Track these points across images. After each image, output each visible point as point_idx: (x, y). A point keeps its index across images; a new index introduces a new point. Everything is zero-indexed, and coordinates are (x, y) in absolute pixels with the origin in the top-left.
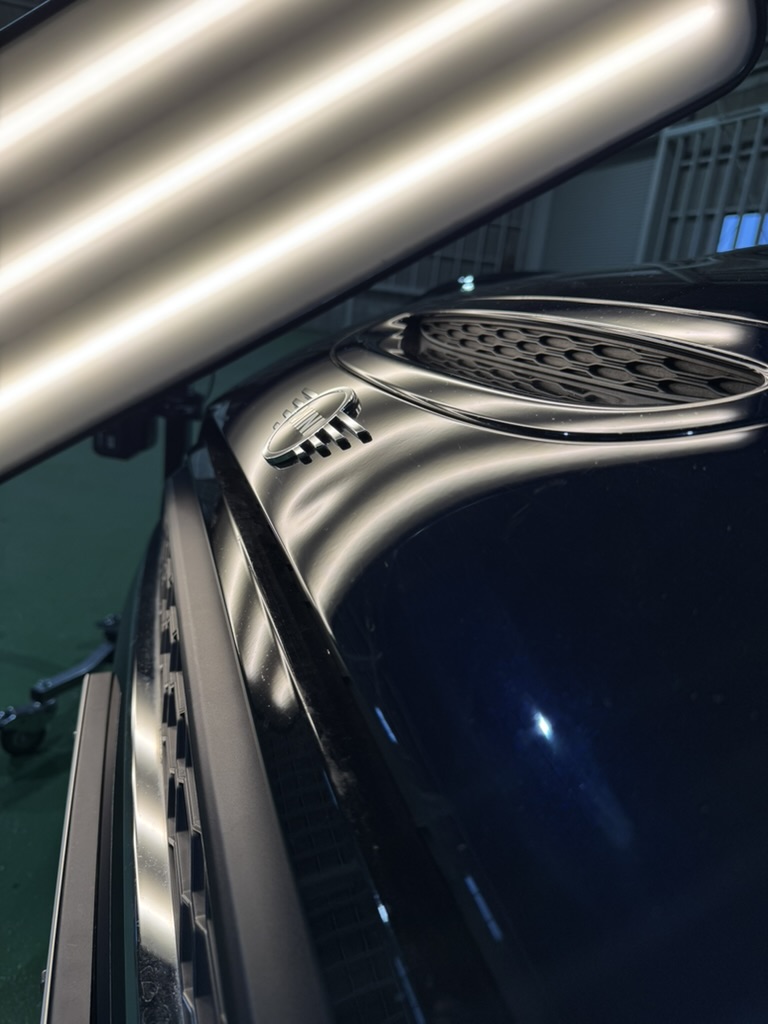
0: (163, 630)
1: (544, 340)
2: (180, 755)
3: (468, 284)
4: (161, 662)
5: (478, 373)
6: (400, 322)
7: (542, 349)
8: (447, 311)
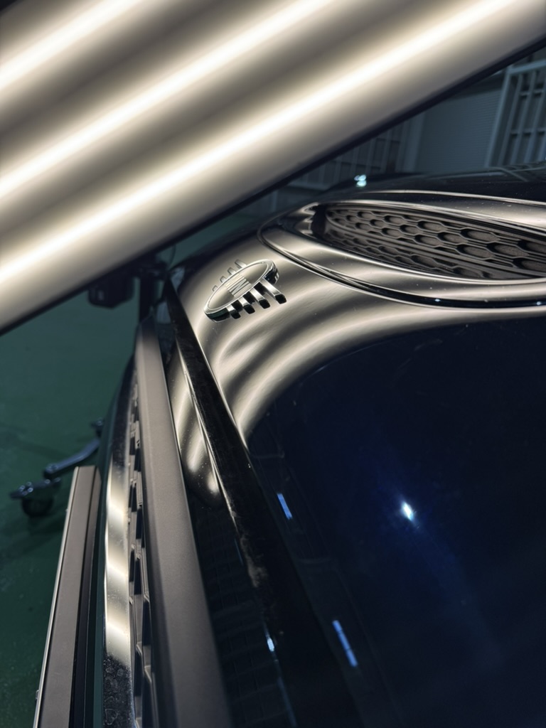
0: (131, 437)
1: (422, 225)
2: (138, 536)
3: (362, 181)
5: (369, 249)
6: (310, 209)
7: (420, 231)
8: (347, 202)
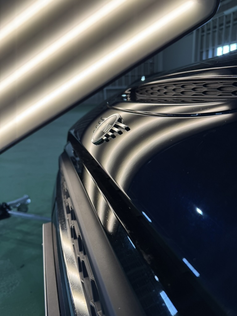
0: (66, 206)
1: (183, 87)
2: (80, 250)
4: (68, 217)
7: (183, 90)
